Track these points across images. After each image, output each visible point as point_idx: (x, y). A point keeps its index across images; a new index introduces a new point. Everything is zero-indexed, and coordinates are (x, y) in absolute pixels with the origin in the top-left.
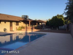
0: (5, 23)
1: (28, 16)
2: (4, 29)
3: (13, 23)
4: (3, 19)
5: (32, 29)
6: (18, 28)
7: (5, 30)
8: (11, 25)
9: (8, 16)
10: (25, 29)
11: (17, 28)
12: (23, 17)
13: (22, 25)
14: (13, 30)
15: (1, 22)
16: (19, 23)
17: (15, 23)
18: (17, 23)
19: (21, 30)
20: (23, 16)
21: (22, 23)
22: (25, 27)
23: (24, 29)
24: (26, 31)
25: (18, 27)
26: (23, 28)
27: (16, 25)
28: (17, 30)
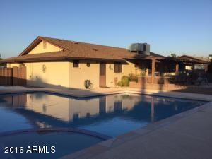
0: (88, 66)
1: (149, 45)
2: (86, 81)
3: (107, 66)
4: (83, 56)
5: (161, 83)
6: (119, 79)
7: (88, 84)
8: (102, 73)
9: (96, 48)
10: (139, 84)
11: (116, 79)
12: (135, 50)
13: (130, 73)
14: (107, 86)
15: (80, 64)
16: (123, 66)
17: (113, 66)
18: (117, 65)
19: (128, 85)
20: (133, 45)
21: (132, 65)
22: (140, 76)
23: (137, 82)
24: (143, 88)
25: (119, 76)
26: (132, 79)
27: (115, 72)
28: (117, 85)
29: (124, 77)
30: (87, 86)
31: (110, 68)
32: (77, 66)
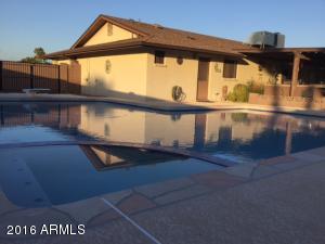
0: (180, 63)
2: (175, 88)
3: (212, 65)
6: (231, 90)
7: (177, 92)
8: (203, 76)
11: (225, 89)
12: (260, 43)
13: (249, 79)
14: (209, 99)
15: (165, 59)
16: (238, 66)
17: (221, 65)
18: (228, 65)
19: (246, 100)
21: (253, 67)
25: (231, 84)
26: (253, 89)
27: (224, 76)
28: (227, 98)
29: (239, 85)
30: (175, 97)
31: (215, 69)
32: (162, 62)
